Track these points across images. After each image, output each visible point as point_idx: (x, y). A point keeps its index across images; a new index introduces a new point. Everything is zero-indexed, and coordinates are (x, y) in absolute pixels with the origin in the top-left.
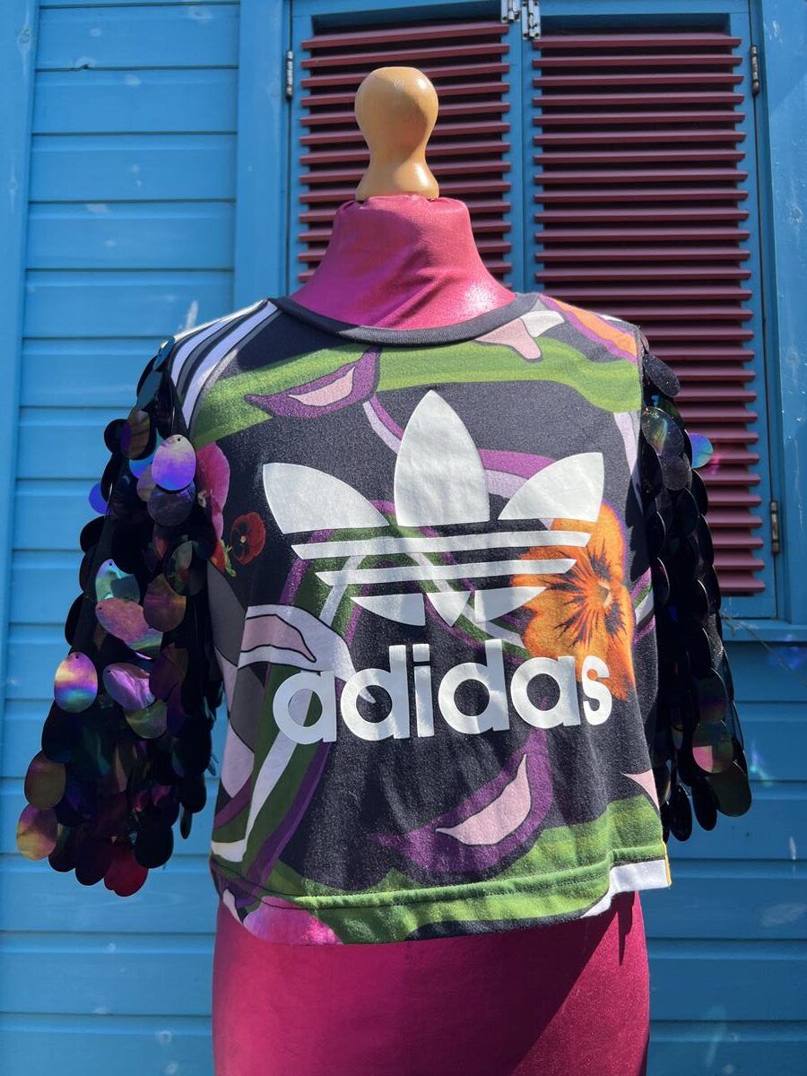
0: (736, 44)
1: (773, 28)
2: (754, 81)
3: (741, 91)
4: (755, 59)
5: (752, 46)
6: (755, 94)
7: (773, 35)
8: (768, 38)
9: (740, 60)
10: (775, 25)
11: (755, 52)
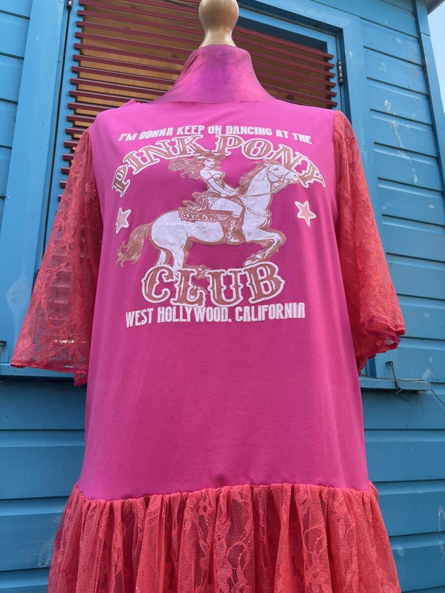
0: (331, 58)
1: (349, 54)
2: (339, 78)
3: (334, 80)
4: (340, 67)
5: (338, 61)
6: (340, 84)
7: (350, 58)
8: (347, 58)
9: (334, 65)
10: (350, 53)
11: (340, 64)
